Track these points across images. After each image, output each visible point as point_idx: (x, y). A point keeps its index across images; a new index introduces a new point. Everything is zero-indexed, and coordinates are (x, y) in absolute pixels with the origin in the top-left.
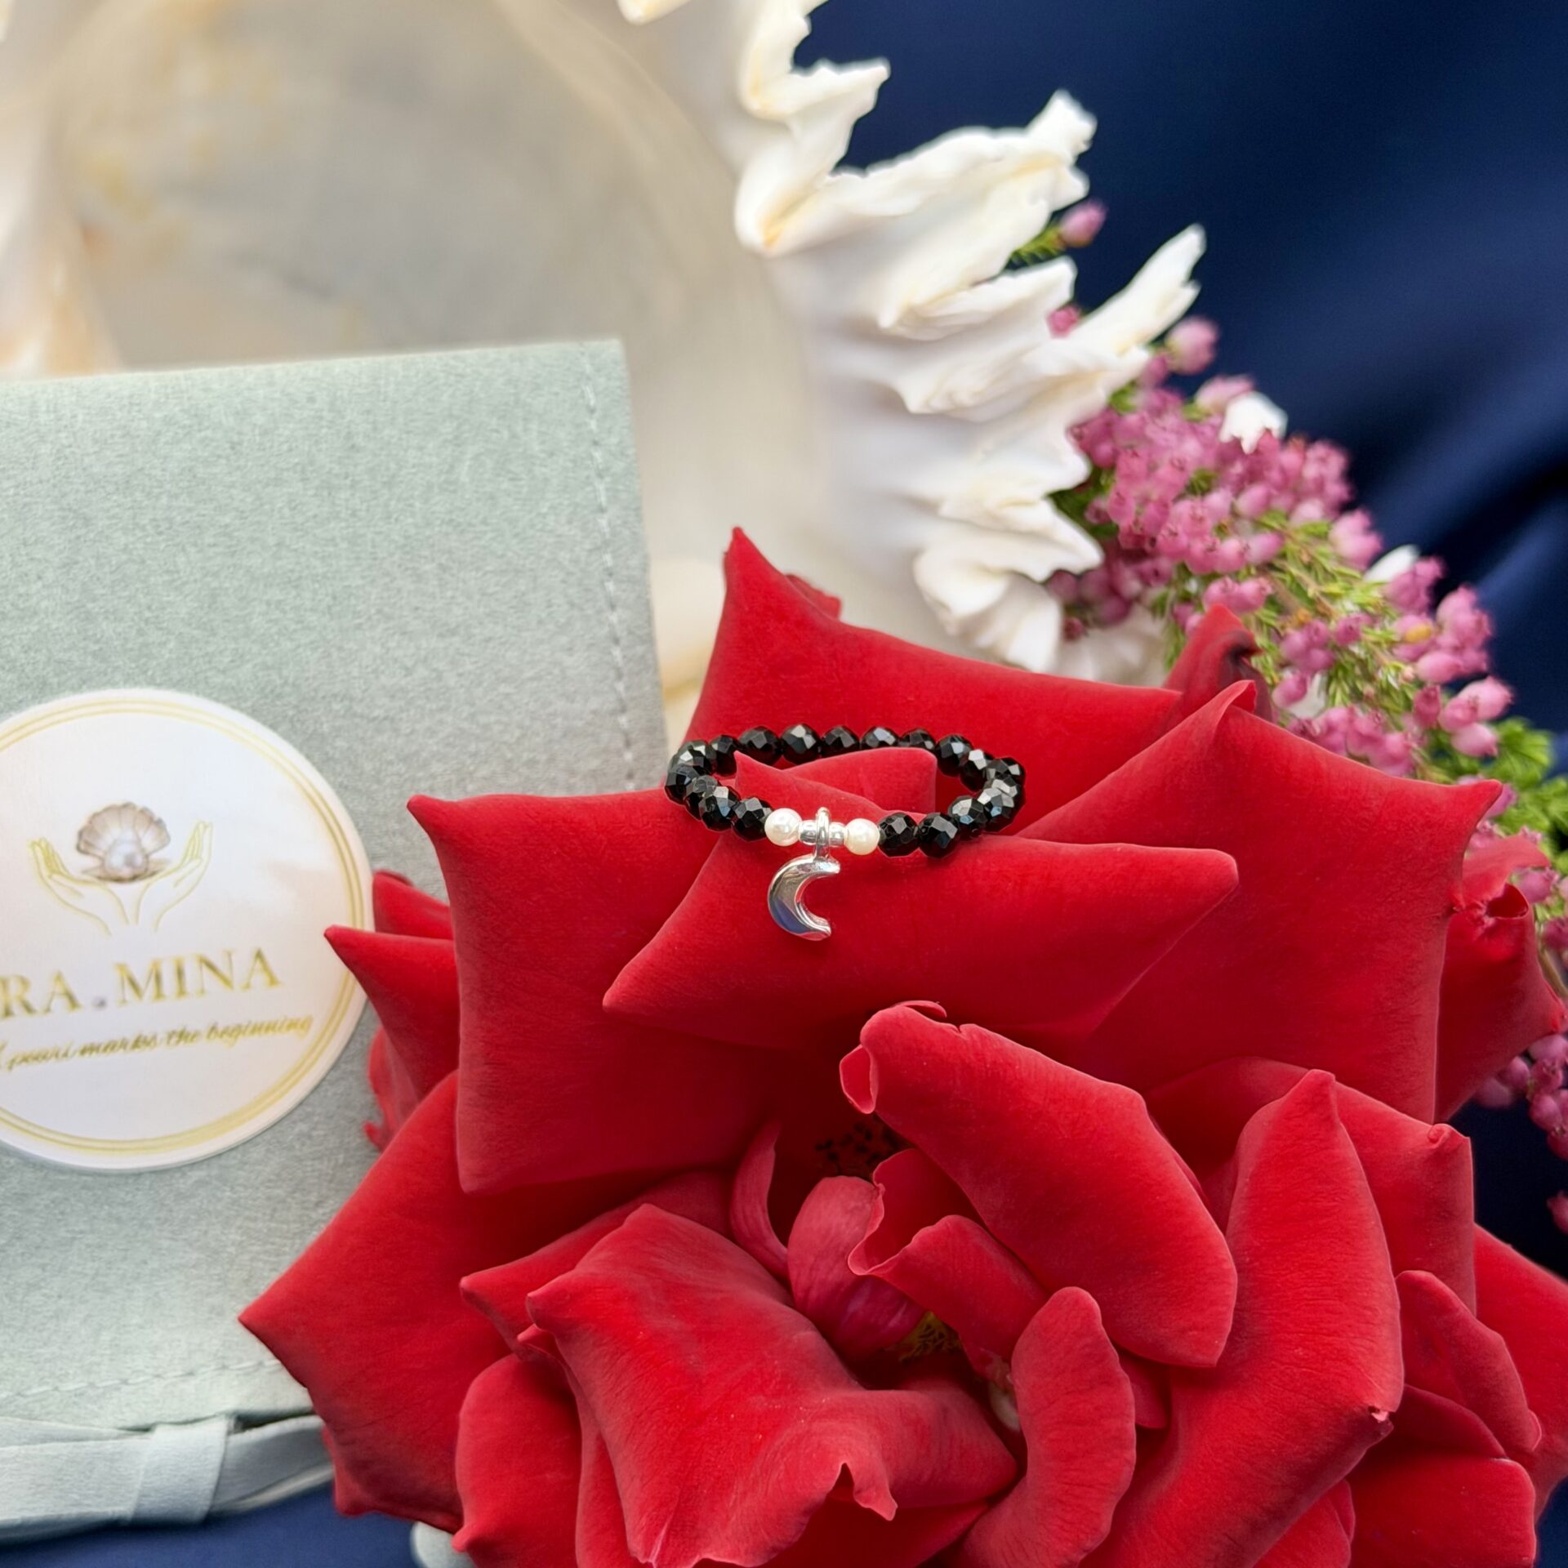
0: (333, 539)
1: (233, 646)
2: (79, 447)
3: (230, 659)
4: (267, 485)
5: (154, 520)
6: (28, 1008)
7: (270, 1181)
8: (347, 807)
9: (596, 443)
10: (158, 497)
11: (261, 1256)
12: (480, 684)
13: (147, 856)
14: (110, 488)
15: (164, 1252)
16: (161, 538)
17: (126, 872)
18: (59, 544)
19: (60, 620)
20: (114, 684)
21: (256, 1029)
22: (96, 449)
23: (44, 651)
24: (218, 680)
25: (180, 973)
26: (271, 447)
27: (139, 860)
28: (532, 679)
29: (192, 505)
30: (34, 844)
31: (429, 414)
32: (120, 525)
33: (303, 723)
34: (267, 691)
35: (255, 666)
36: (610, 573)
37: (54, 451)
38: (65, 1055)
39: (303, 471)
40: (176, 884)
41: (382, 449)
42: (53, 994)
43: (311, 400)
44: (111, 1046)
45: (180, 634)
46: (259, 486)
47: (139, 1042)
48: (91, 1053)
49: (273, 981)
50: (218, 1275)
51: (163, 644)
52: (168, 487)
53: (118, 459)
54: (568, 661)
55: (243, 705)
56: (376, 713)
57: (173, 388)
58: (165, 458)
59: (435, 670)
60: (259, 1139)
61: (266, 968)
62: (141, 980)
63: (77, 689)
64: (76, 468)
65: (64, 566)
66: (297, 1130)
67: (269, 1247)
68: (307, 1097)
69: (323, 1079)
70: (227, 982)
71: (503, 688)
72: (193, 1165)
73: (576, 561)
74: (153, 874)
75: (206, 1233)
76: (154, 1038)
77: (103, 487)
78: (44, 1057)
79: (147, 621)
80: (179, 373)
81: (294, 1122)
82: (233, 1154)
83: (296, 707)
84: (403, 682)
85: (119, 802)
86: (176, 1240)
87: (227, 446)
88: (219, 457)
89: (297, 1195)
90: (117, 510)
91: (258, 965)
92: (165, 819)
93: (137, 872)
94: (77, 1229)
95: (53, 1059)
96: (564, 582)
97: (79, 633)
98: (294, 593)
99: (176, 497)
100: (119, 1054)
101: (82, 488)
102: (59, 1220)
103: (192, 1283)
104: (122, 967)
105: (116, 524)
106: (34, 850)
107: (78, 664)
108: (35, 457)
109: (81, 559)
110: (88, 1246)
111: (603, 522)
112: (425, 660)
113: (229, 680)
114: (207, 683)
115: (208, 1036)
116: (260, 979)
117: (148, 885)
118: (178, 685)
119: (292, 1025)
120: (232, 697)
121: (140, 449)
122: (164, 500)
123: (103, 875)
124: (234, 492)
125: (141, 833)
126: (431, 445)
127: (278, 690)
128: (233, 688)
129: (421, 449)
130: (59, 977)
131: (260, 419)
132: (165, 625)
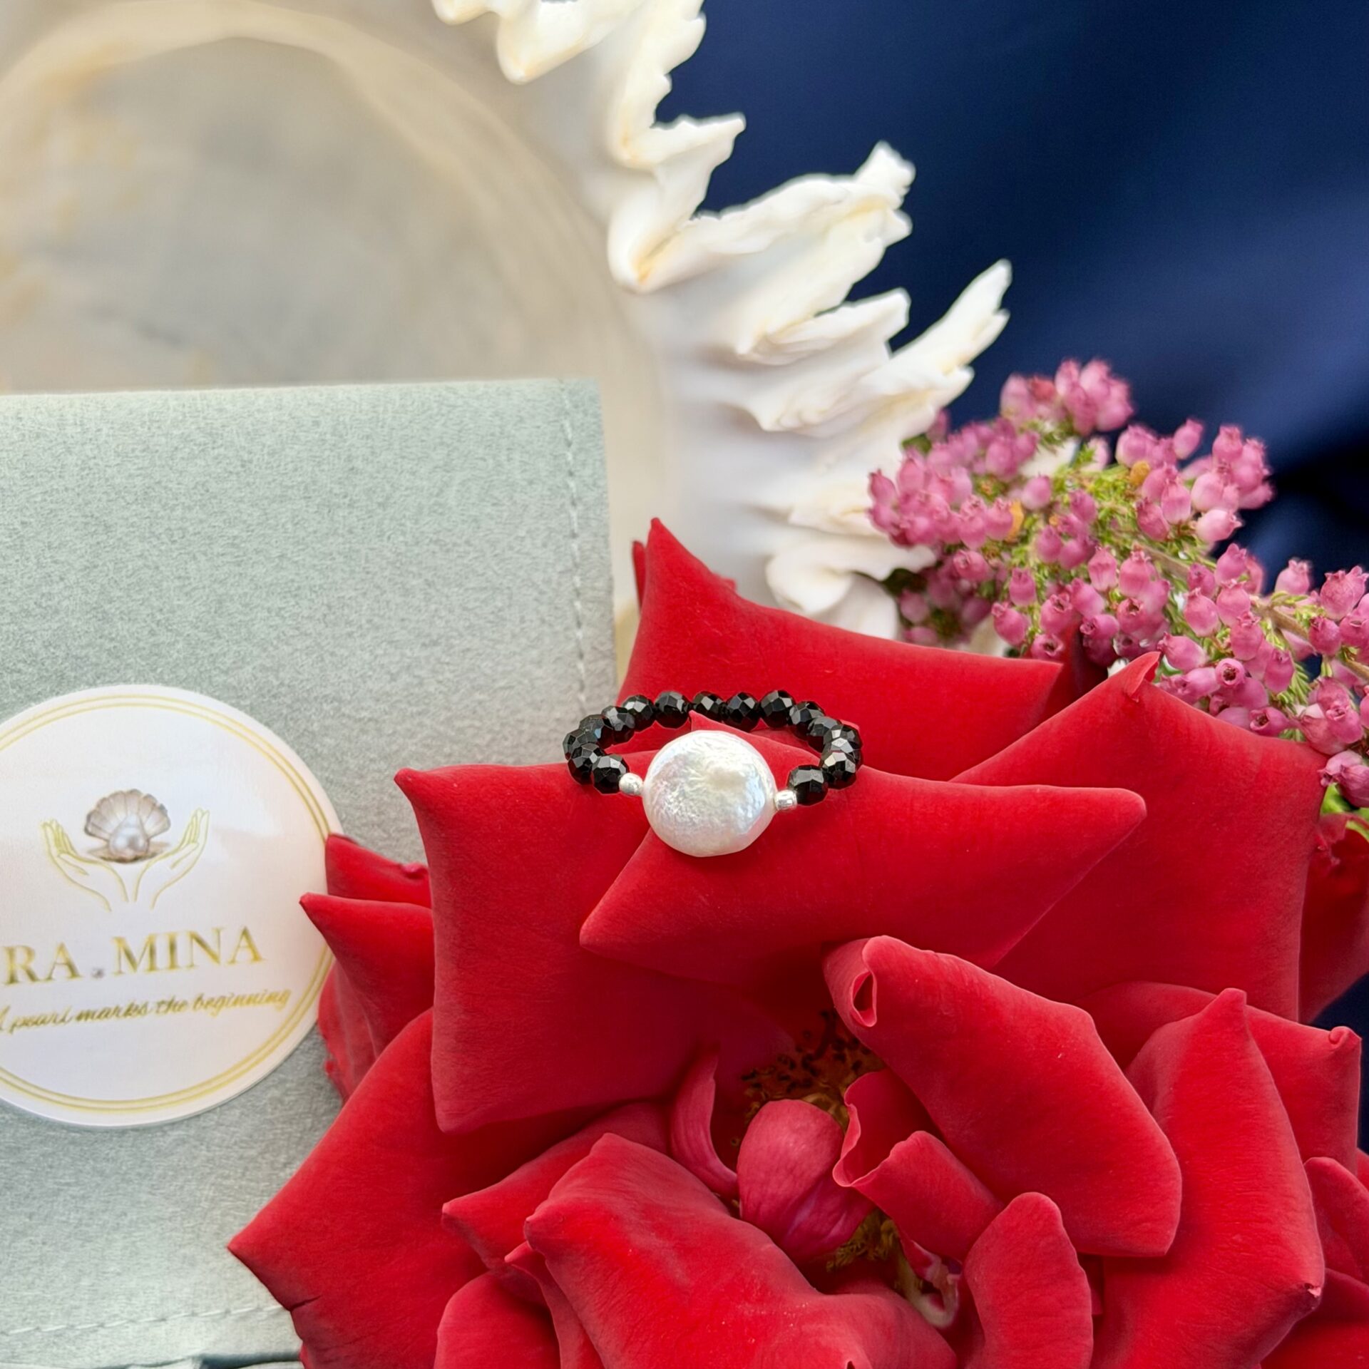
0: (331, 554)
1: (235, 648)
2: (102, 459)
3: (232, 661)
4: (274, 502)
5: (169, 529)
6: (32, 977)
7: (242, 1141)
8: (331, 800)
9: (571, 474)
10: (173, 509)
11: (232, 1212)
12: (457, 690)
13: (148, 840)
14: (130, 498)
15: (143, 1205)
16: (173, 547)
17: (129, 854)
18: (80, 549)
19: (79, 619)
20: (126, 681)
21: (239, 1000)
22: (118, 461)
23: (63, 648)
24: (220, 679)
25: (173, 947)
26: (279, 466)
27: (141, 843)
28: (502, 688)
29: (203, 517)
30: (45, 825)
31: (423, 441)
32: (137, 533)
33: (296, 722)
34: (265, 691)
35: (254, 668)
36: (578, 593)
37: (79, 462)
38: (63, 1020)
39: (306, 488)
40: (174, 865)
41: (378, 472)
42: (55, 964)
43: (317, 423)
44: (105, 1014)
45: (188, 635)
46: (265, 502)
47: (131, 1010)
48: (86, 1019)
49: (257, 958)
50: (192, 1227)
51: (172, 644)
52: (183, 499)
53: (139, 472)
54: (539, 673)
55: (242, 703)
56: (364, 714)
57: (190, 407)
58: (181, 472)
59: (418, 677)
60: (235, 1103)
61: (251, 946)
62: (136, 955)
63: (92, 684)
64: (100, 478)
65: (86, 568)
66: (269, 1095)
67: (239, 1203)
68: (281, 1065)
69: (296, 1049)
70: (215, 957)
71: (478, 696)
72: (173, 1124)
73: (548, 582)
74: (154, 855)
75: (182, 1188)
76: (145, 1006)
77: (123, 498)
78: (43, 1022)
79: (158, 623)
80: (195, 393)
81: (268, 1088)
82: (211, 1115)
83: (289, 706)
84: (388, 688)
85: (125, 789)
86: (154, 1194)
87: (239, 463)
88: (231, 472)
89: (267, 1156)
90: (135, 519)
91: (244, 942)
92: (167, 807)
93: (139, 854)
94: (62, 1181)
95: (51, 1024)
96: (536, 600)
97: (96, 631)
98: (293, 603)
99: (190, 508)
100: (113, 1020)
101: (105, 497)
102: (47, 1173)
103: (168, 1234)
104: (120, 940)
105: (134, 532)
106: (45, 831)
107: (94, 660)
108: (63, 466)
109: (100, 563)
110: (74, 1197)
111: (575, 545)
112: (409, 667)
113: (230, 680)
114: (211, 683)
115: (195, 1007)
116: (245, 955)
117: (148, 866)
118: (185, 683)
119: (271, 998)
120: (231, 695)
121: (158, 463)
122: (179, 512)
123: (107, 856)
124: (242, 506)
125: (144, 818)
126: (422, 471)
127: (274, 691)
128: (234, 687)
129: (414, 473)
130: (62, 948)
131: (269, 440)
132: (175, 627)
